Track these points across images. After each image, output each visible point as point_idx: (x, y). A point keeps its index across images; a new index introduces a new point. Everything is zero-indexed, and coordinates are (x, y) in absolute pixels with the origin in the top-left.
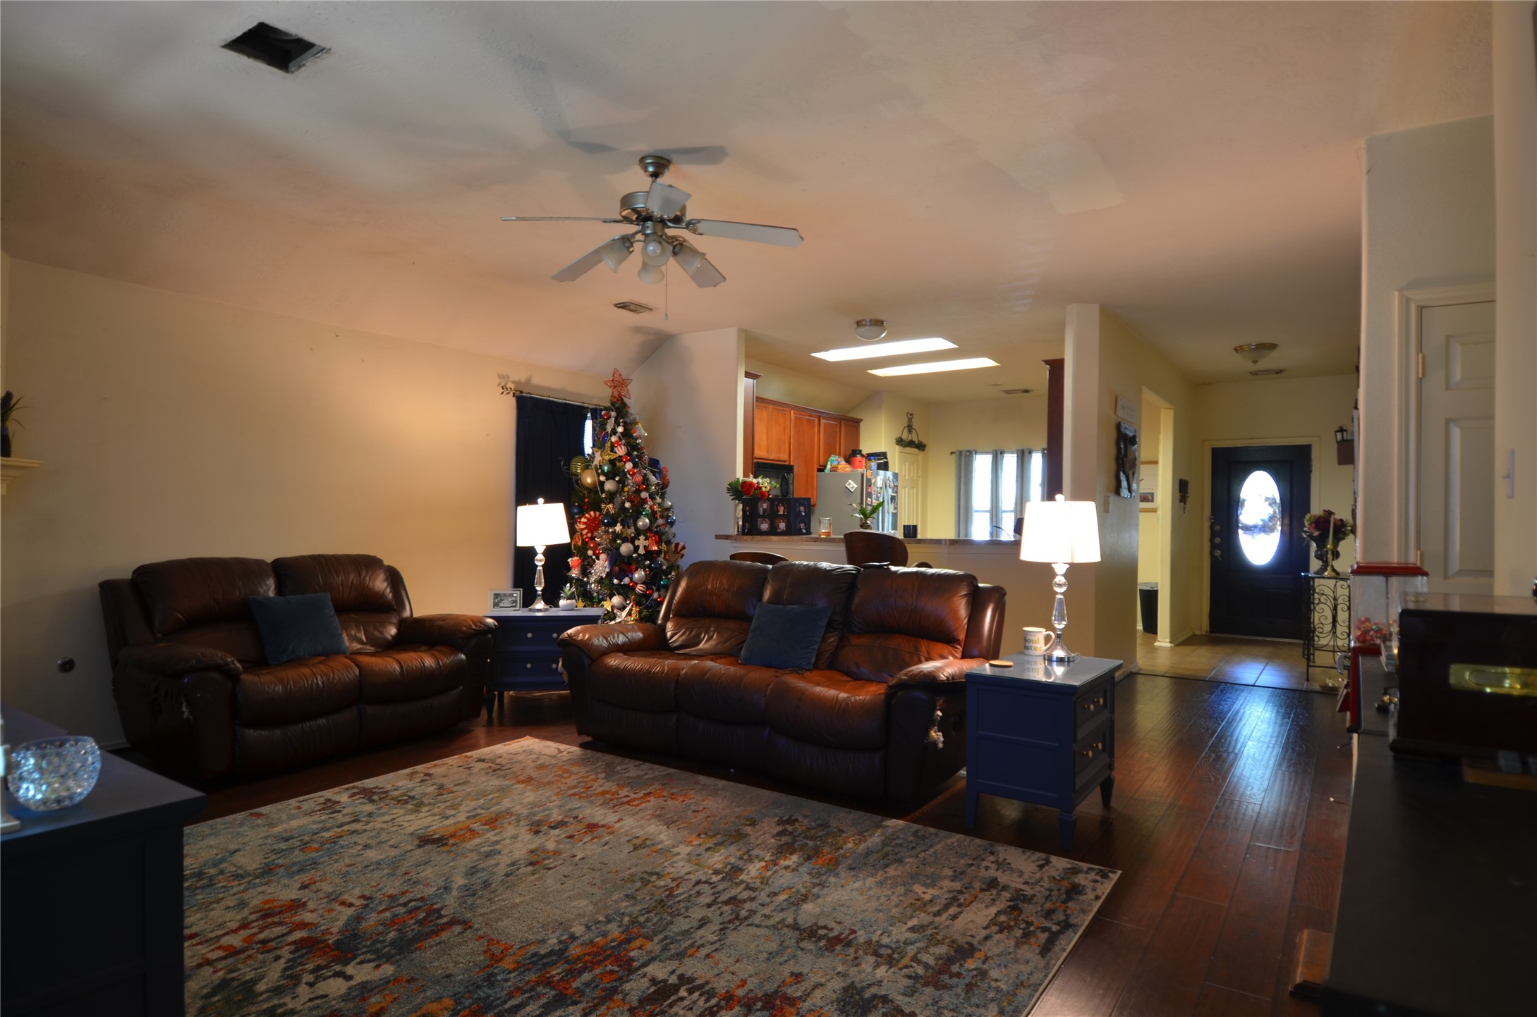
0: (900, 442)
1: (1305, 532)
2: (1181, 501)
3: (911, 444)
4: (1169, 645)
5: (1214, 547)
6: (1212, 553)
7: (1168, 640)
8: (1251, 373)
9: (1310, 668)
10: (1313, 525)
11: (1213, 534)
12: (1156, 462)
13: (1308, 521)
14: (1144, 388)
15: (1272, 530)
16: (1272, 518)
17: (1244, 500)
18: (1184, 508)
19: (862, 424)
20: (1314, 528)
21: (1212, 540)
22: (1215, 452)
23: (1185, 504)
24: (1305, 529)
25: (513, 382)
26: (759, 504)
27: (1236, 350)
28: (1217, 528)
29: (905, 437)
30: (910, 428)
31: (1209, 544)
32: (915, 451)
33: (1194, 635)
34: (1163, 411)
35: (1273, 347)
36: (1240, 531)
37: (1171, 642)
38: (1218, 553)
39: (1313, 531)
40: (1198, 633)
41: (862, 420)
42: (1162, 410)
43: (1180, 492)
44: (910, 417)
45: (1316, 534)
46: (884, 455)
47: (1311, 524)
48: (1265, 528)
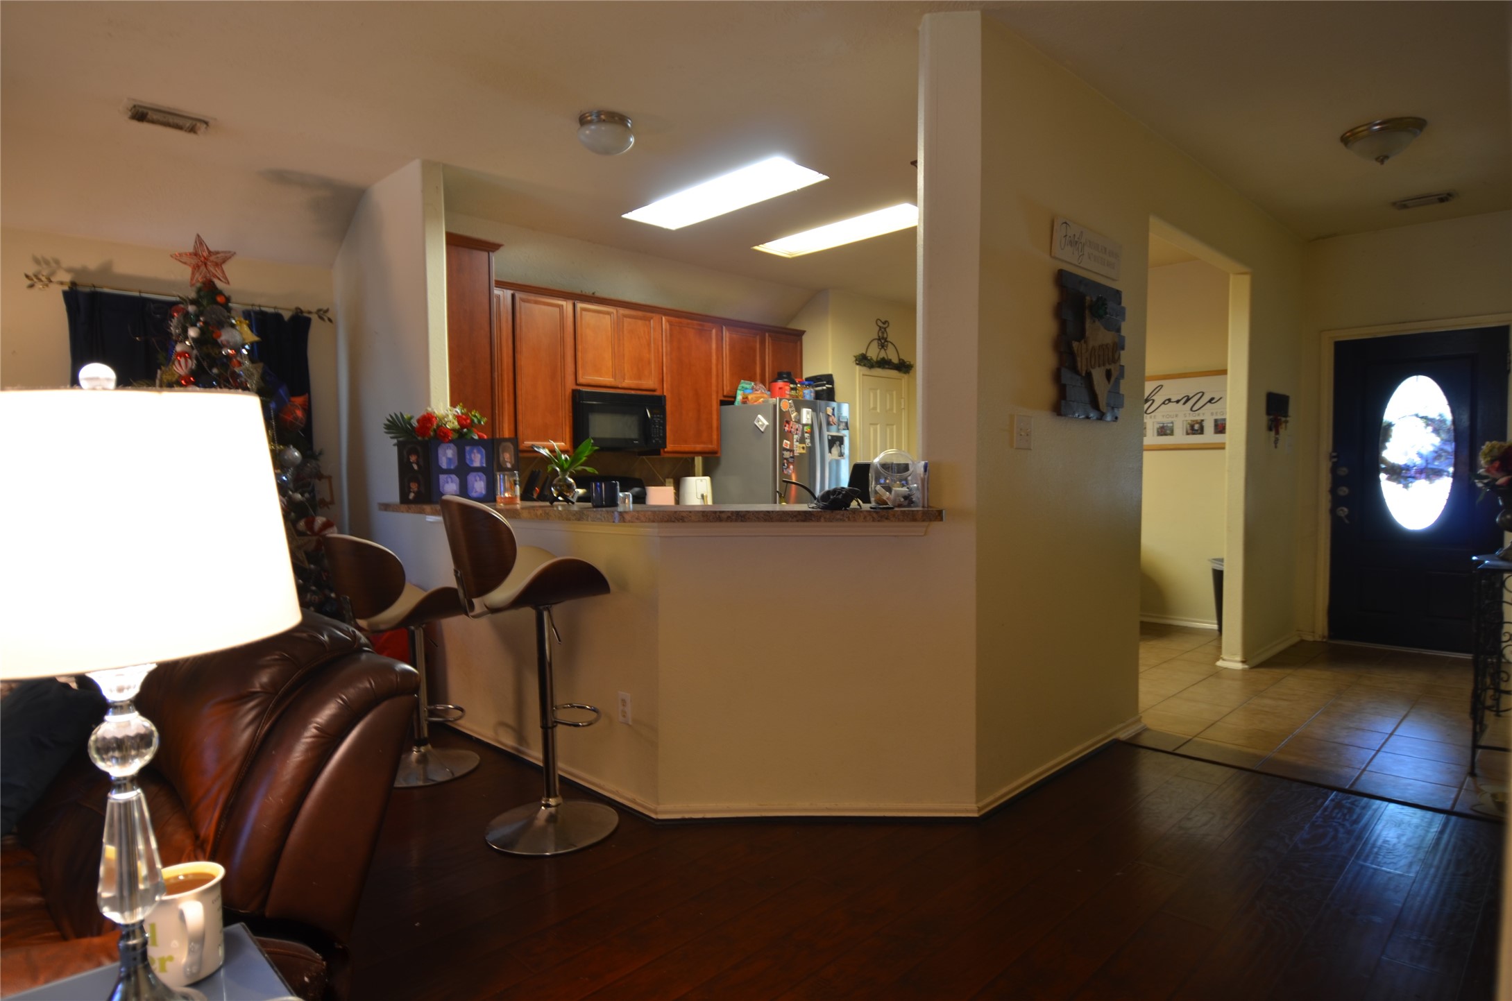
0: (862, 360)
1: (1481, 477)
2: (1270, 429)
3: (884, 364)
4: (1239, 666)
5: (1336, 501)
6: (1333, 511)
7: (1239, 658)
8: (1394, 204)
9: (1479, 751)
10: (1497, 464)
11: (1336, 482)
12: (1224, 372)
13: (1486, 455)
14: (1154, 221)
15: (1438, 473)
16: (1438, 454)
17: (1390, 425)
18: (1276, 441)
19: (805, 338)
20: (1498, 470)
21: (1333, 491)
22: (1342, 348)
23: (1277, 433)
24: (1481, 471)
25: (69, 270)
26: (440, 451)
27: (1345, 140)
28: (1343, 471)
29: (874, 353)
30: (883, 342)
31: (1329, 497)
32: (894, 373)
33: (1302, 641)
34: (1233, 279)
35: (1415, 125)
36: (1383, 476)
37: (1243, 662)
38: (1343, 511)
39: (1496, 474)
40: (1309, 638)
41: (803, 332)
42: (1232, 277)
43: (1268, 413)
44: (883, 327)
45: (1502, 480)
46: (829, 379)
47: (1492, 462)
48: (1429, 472)
